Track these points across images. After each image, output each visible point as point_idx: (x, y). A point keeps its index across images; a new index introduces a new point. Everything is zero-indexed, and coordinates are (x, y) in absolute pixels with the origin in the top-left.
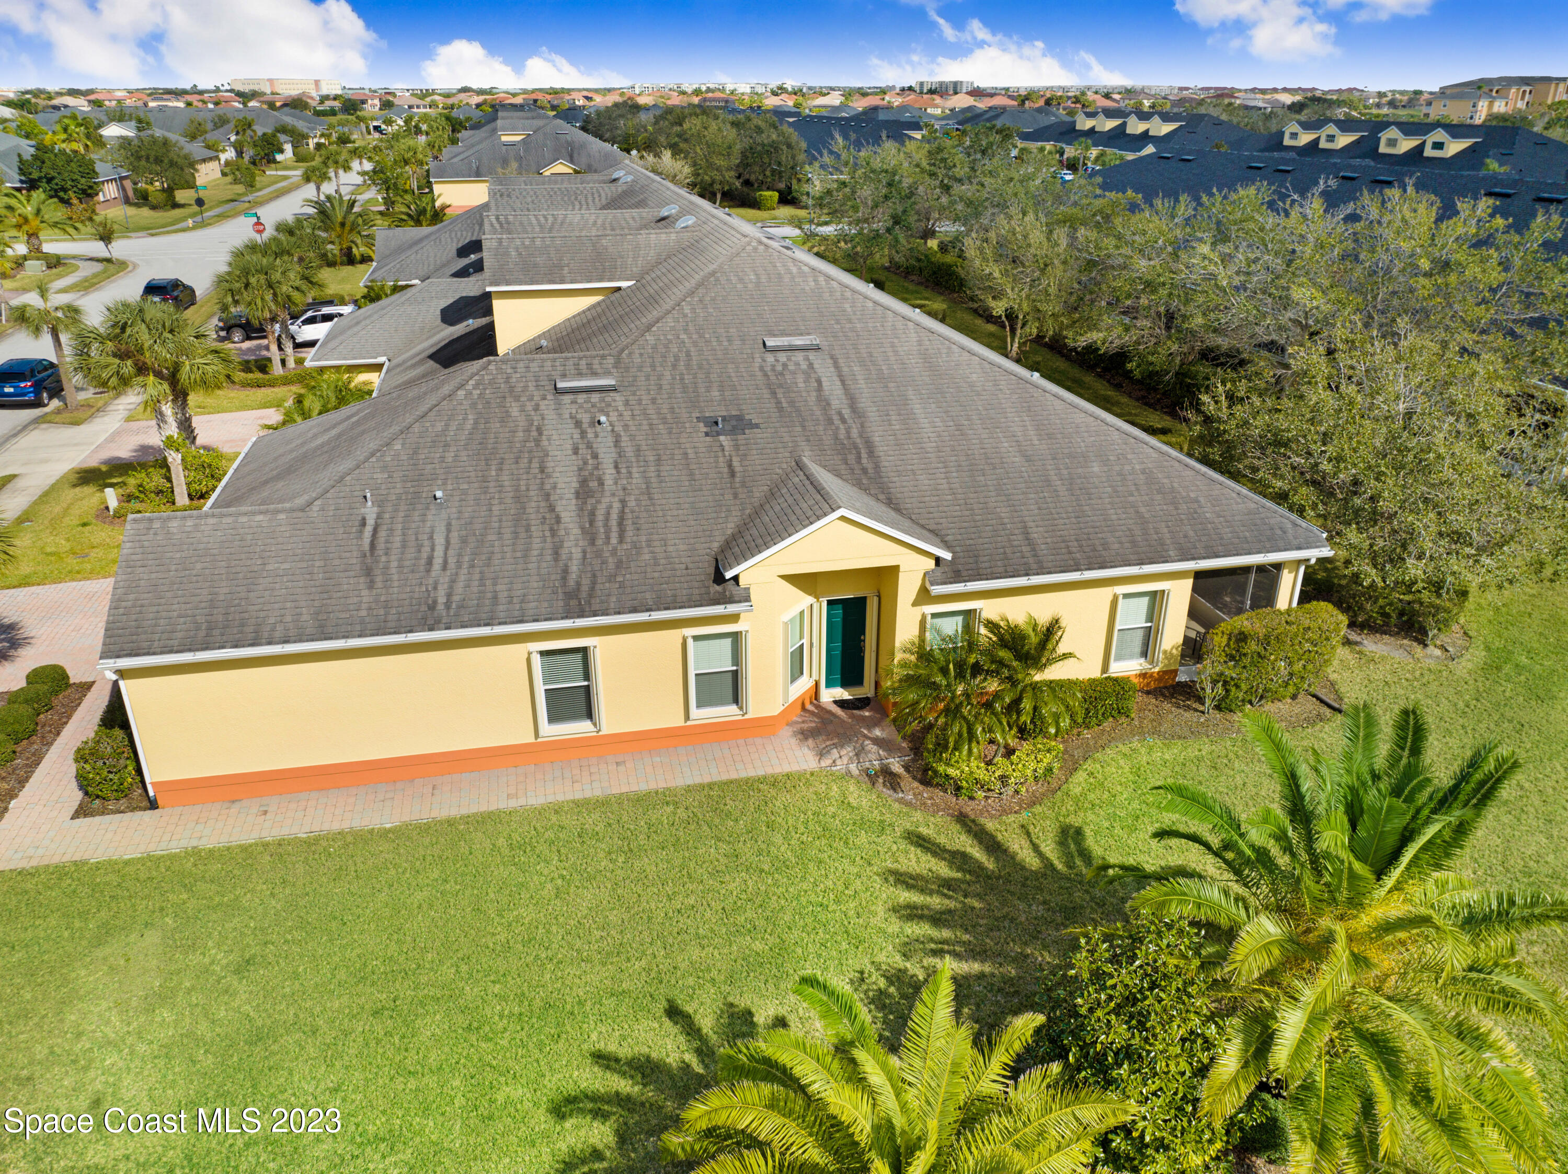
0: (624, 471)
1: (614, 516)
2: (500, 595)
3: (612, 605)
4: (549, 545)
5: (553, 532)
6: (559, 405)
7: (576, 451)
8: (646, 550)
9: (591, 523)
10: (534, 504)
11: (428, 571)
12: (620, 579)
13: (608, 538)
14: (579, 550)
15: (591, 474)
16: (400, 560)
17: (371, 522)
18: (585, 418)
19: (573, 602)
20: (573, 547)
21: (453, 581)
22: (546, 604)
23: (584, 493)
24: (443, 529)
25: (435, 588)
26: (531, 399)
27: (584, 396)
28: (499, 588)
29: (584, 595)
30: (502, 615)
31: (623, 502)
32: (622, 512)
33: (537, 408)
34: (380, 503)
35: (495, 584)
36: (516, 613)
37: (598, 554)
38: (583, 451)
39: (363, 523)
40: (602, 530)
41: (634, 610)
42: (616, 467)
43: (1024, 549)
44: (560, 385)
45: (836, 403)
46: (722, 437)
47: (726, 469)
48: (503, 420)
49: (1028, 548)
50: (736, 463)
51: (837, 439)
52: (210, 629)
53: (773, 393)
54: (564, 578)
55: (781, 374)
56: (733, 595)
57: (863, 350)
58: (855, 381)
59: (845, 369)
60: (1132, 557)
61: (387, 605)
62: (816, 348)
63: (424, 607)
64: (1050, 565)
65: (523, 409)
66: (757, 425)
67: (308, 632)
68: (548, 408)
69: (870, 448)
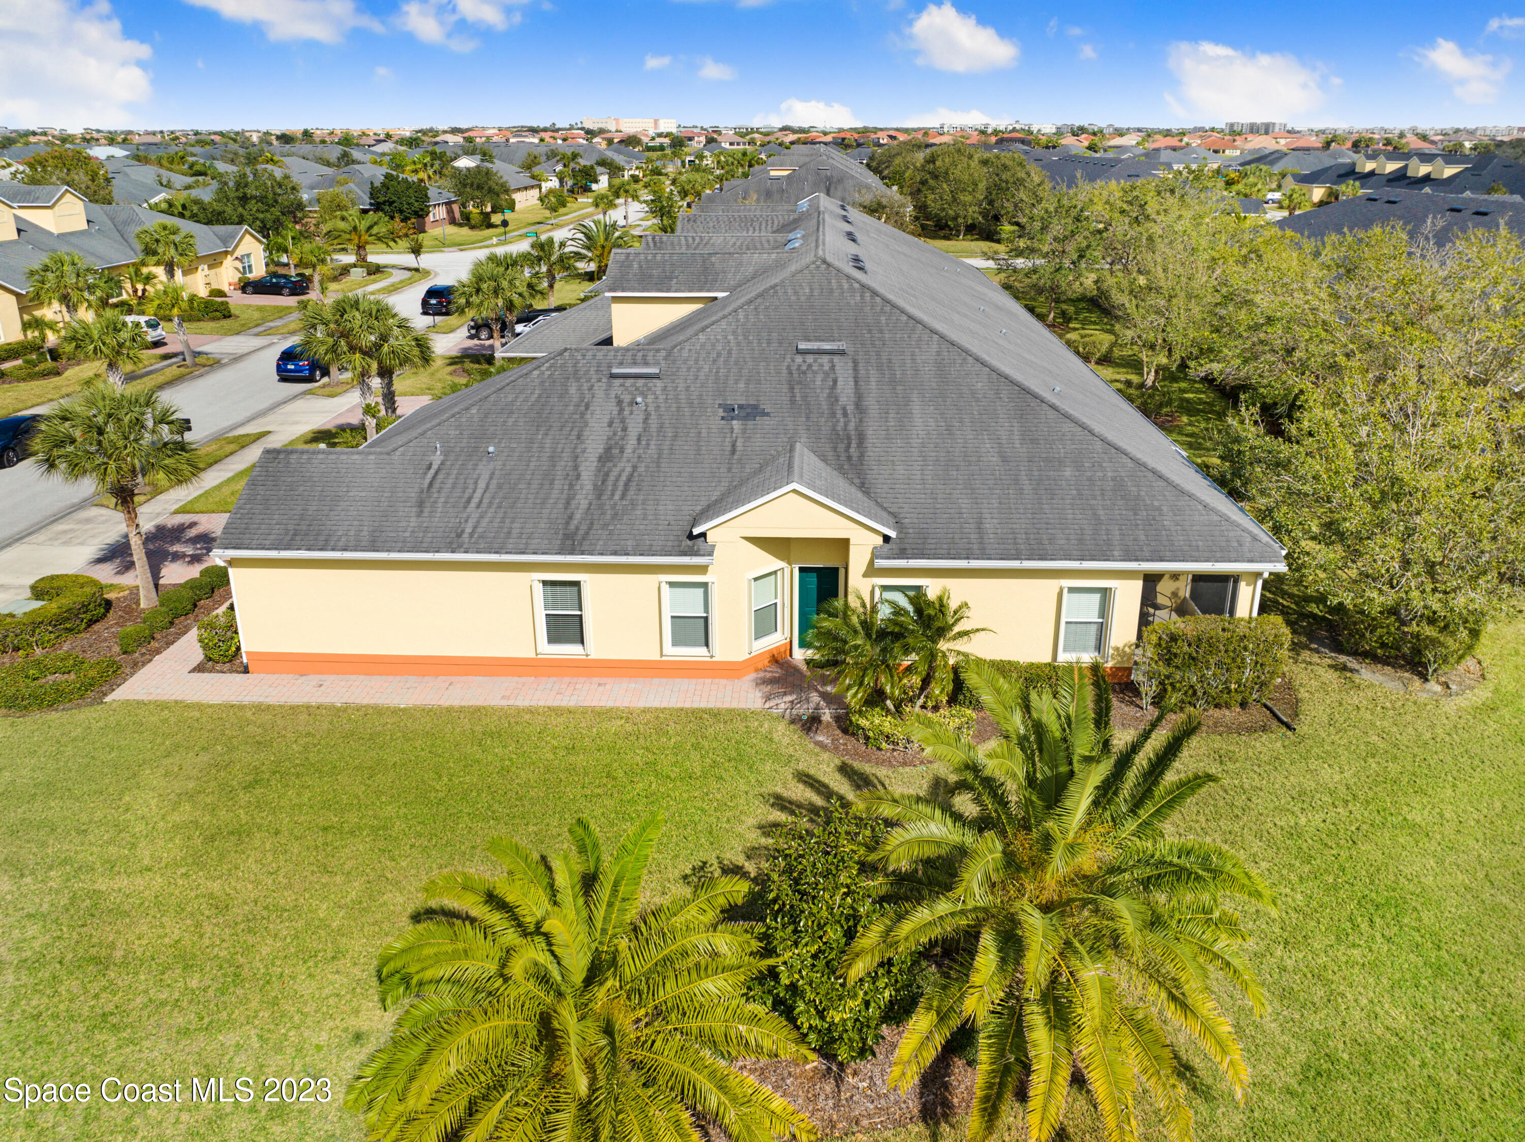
0: (644, 443)
1: (624, 478)
2: (514, 531)
3: (598, 547)
4: (564, 496)
5: (571, 486)
6: (610, 386)
7: (610, 424)
8: (640, 507)
9: (604, 482)
10: (565, 462)
11: (465, 507)
12: (611, 527)
13: (613, 495)
14: (587, 502)
15: (616, 443)
16: (448, 497)
17: (435, 467)
18: (627, 398)
19: (569, 542)
20: (582, 500)
21: (481, 517)
22: (546, 542)
23: (606, 457)
24: (487, 476)
25: (466, 521)
26: (589, 381)
27: (632, 381)
28: (514, 525)
29: (579, 537)
30: (510, 546)
31: (635, 468)
32: (631, 475)
33: (591, 388)
34: (446, 454)
35: (512, 522)
36: (522, 546)
37: (601, 507)
38: (617, 425)
39: (429, 467)
40: (610, 488)
41: (615, 553)
42: (639, 440)
43: (972, 536)
44: (615, 371)
45: (843, 400)
46: (734, 422)
47: (729, 448)
48: (561, 397)
49: (977, 536)
50: (739, 444)
51: (834, 430)
52: (295, 535)
53: (792, 389)
54: (567, 523)
55: (804, 373)
56: (698, 550)
57: (884, 357)
58: (868, 382)
59: (862, 372)
60: (1075, 553)
61: (426, 530)
62: (842, 353)
63: (453, 535)
64: (992, 552)
65: (579, 389)
66: (768, 414)
67: (363, 544)
68: (599, 389)
69: (861, 439)
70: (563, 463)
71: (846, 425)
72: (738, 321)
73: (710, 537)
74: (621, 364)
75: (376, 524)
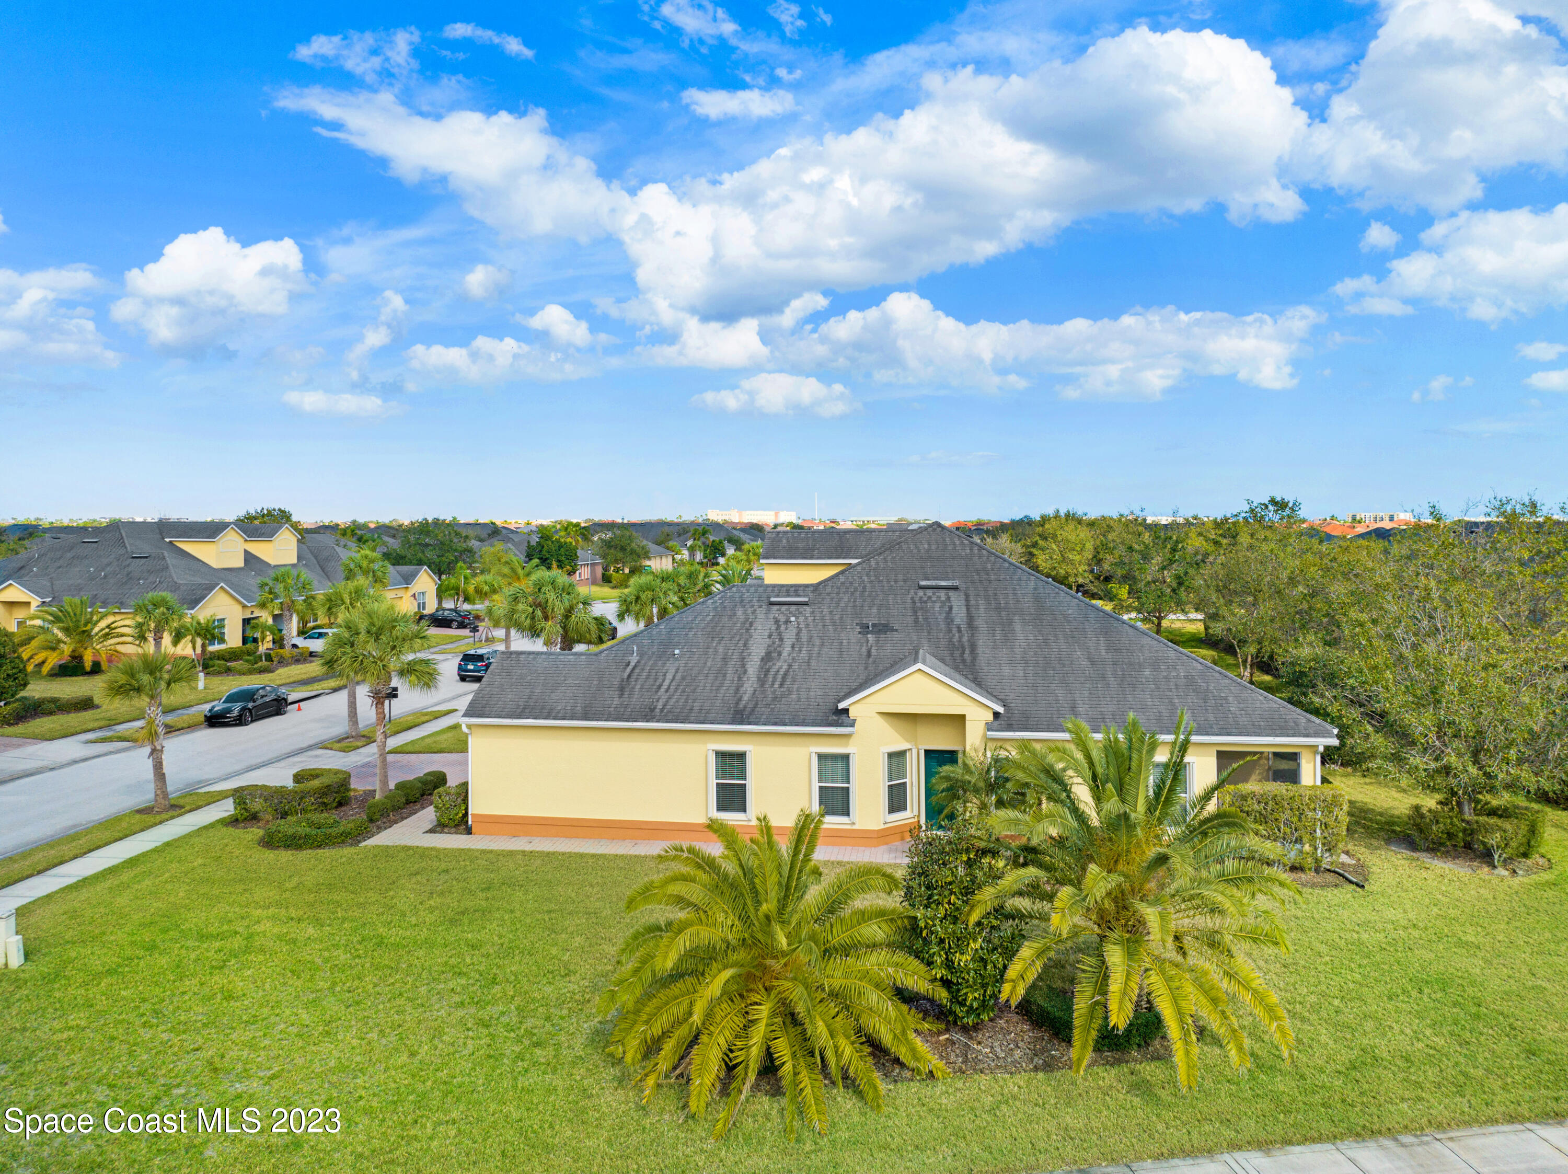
0: (797, 649)
1: (782, 672)
2: (695, 708)
3: (762, 720)
4: (734, 686)
5: (740, 678)
6: (769, 611)
7: (770, 636)
8: (795, 693)
9: (766, 675)
10: (734, 662)
11: (656, 692)
12: (772, 706)
13: (772, 685)
14: (752, 690)
15: (775, 650)
16: (643, 685)
17: (632, 664)
18: (783, 619)
19: (738, 716)
20: (748, 689)
21: (670, 698)
22: (721, 716)
23: (767, 658)
24: (674, 672)
25: (657, 701)
26: (752, 607)
27: (786, 607)
28: (696, 704)
29: (746, 713)
30: (693, 718)
31: (790, 666)
32: (787, 672)
33: (754, 612)
34: (641, 654)
35: (694, 702)
36: (702, 716)
37: (763, 692)
38: (775, 637)
39: (628, 664)
40: (770, 680)
41: (775, 724)
42: (793, 647)
44: (774, 599)
45: (957, 620)
46: (869, 636)
47: (865, 654)
48: (730, 618)
50: (874, 650)
51: (951, 641)
52: (525, 708)
53: (914, 613)
54: (737, 704)
55: (925, 602)
56: (842, 722)
57: (991, 592)
58: (977, 609)
59: (973, 602)
61: (626, 707)
62: (956, 588)
63: (648, 710)
65: (745, 612)
66: (896, 631)
67: (578, 715)
68: (761, 613)
69: (973, 647)
70: (732, 663)
71: (960, 638)
72: (870, 566)
73: (851, 712)
74: (779, 595)
75: (588, 702)
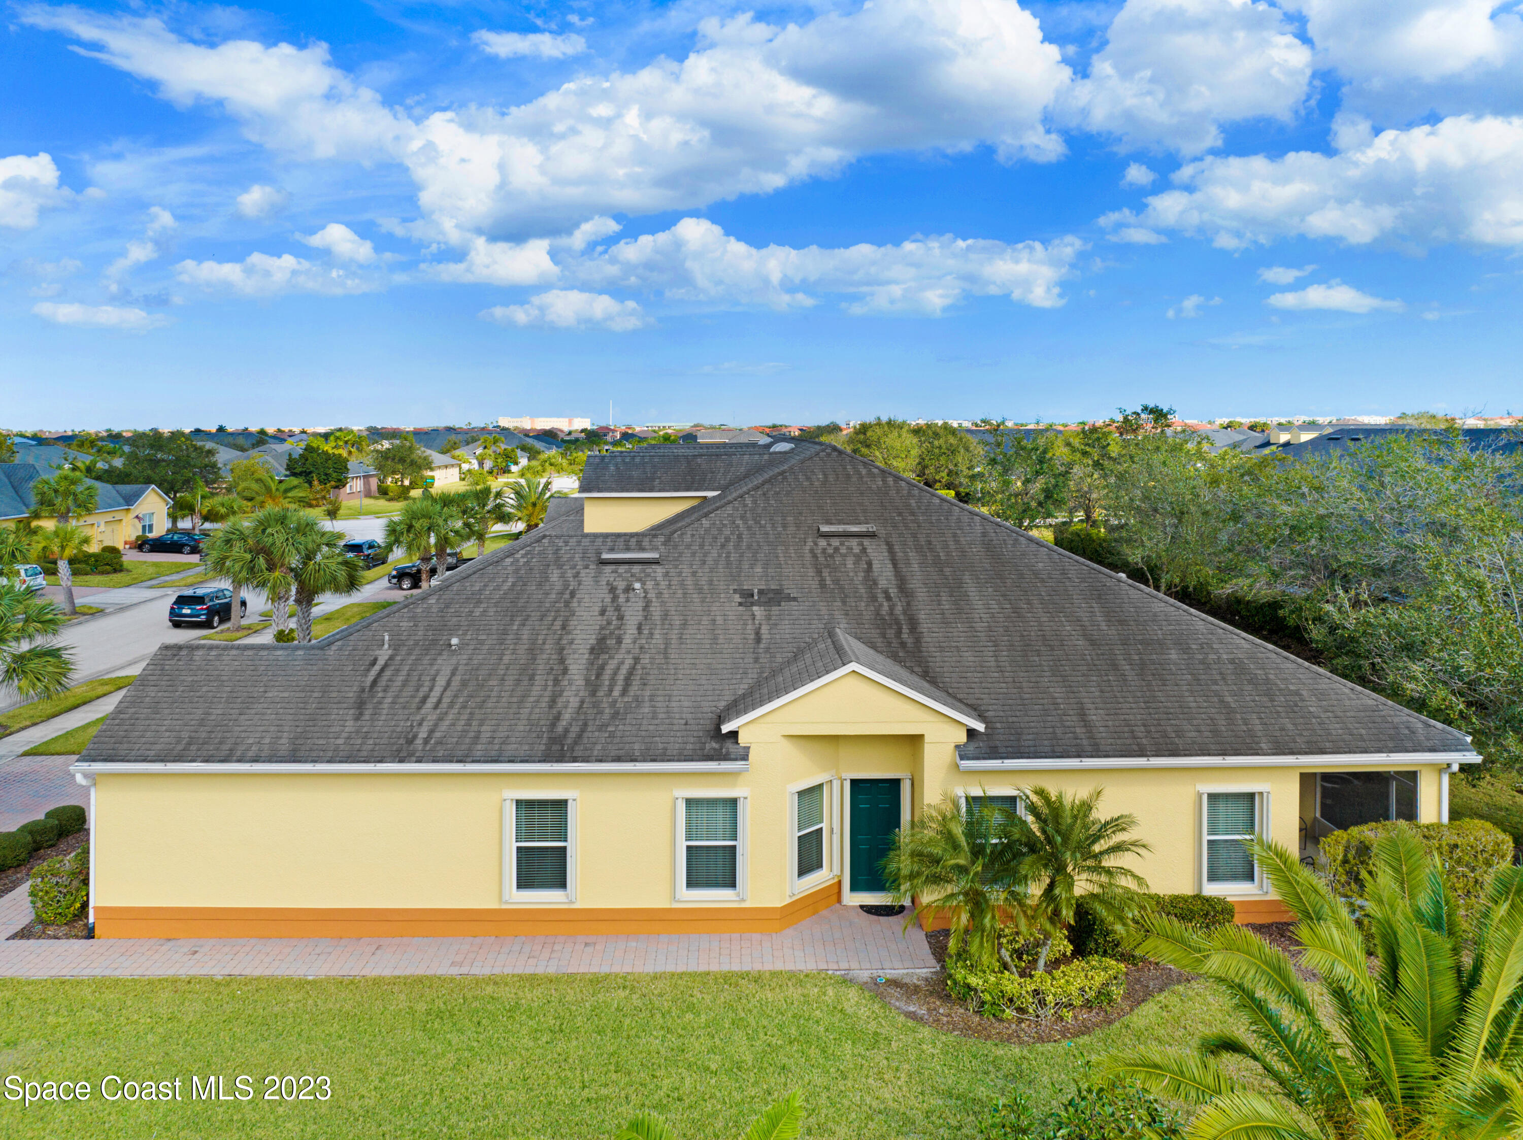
0: (646, 632)
1: (624, 671)
2: (483, 735)
3: (596, 753)
4: (548, 693)
5: (556, 682)
6: (599, 573)
7: (603, 612)
8: (647, 704)
9: (598, 676)
10: (547, 655)
11: (419, 708)
12: (610, 729)
13: (611, 691)
14: (578, 699)
15: (611, 633)
16: (397, 697)
17: (381, 662)
18: (621, 585)
19: (556, 747)
20: (571, 698)
21: (441, 719)
22: (526, 747)
23: (600, 648)
24: (448, 672)
25: (420, 724)
26: (574, 567)
27: (626, 567)
28: (483, 728)
29: (569, 741)
30: (479, 753)
31: (637, 660)
32: (633, 669)
33: (576, 575)
34: (396, 646)
35: (480, 725)
36: (493, 753)
37: (596, 705)
38: (611, 613)
39: (374, 662)
40: (607, 683)
41: (618, 759)
42: (639, 628)
43: (1078, 730)
44: (605, 556)
45: (883, 583)
46: (755, 608)
47: (752, 637)
48: (540, 585)
49: (1084, 730)
50: (764, 630)
51: (878, 614)
52: (189, 744)
53: (819, 572)
54: (553, 725)
55: (831, 556)
56: (728, 753)
57: (922, 540)
58: (908, 564)
59: (900, 555)
60: (1213, 747)
61: (366, 736)
62: (872, 535)
63: (402, 741)
64: (1108, 748)
65: (562, 576)
66: (795, 599)
67: (281, 753)
68: (587, 576)
69: (913, 624)
70: (545, 656)
71: (892, 608)
72: (745, 506)
73: (743, 739)
74: (612, 550)
75: (299, 730)
